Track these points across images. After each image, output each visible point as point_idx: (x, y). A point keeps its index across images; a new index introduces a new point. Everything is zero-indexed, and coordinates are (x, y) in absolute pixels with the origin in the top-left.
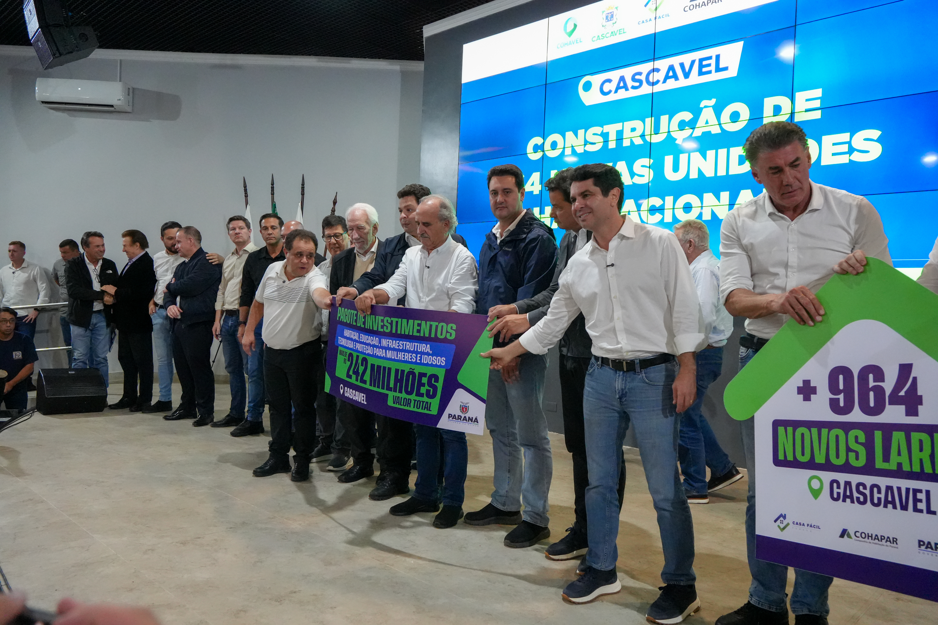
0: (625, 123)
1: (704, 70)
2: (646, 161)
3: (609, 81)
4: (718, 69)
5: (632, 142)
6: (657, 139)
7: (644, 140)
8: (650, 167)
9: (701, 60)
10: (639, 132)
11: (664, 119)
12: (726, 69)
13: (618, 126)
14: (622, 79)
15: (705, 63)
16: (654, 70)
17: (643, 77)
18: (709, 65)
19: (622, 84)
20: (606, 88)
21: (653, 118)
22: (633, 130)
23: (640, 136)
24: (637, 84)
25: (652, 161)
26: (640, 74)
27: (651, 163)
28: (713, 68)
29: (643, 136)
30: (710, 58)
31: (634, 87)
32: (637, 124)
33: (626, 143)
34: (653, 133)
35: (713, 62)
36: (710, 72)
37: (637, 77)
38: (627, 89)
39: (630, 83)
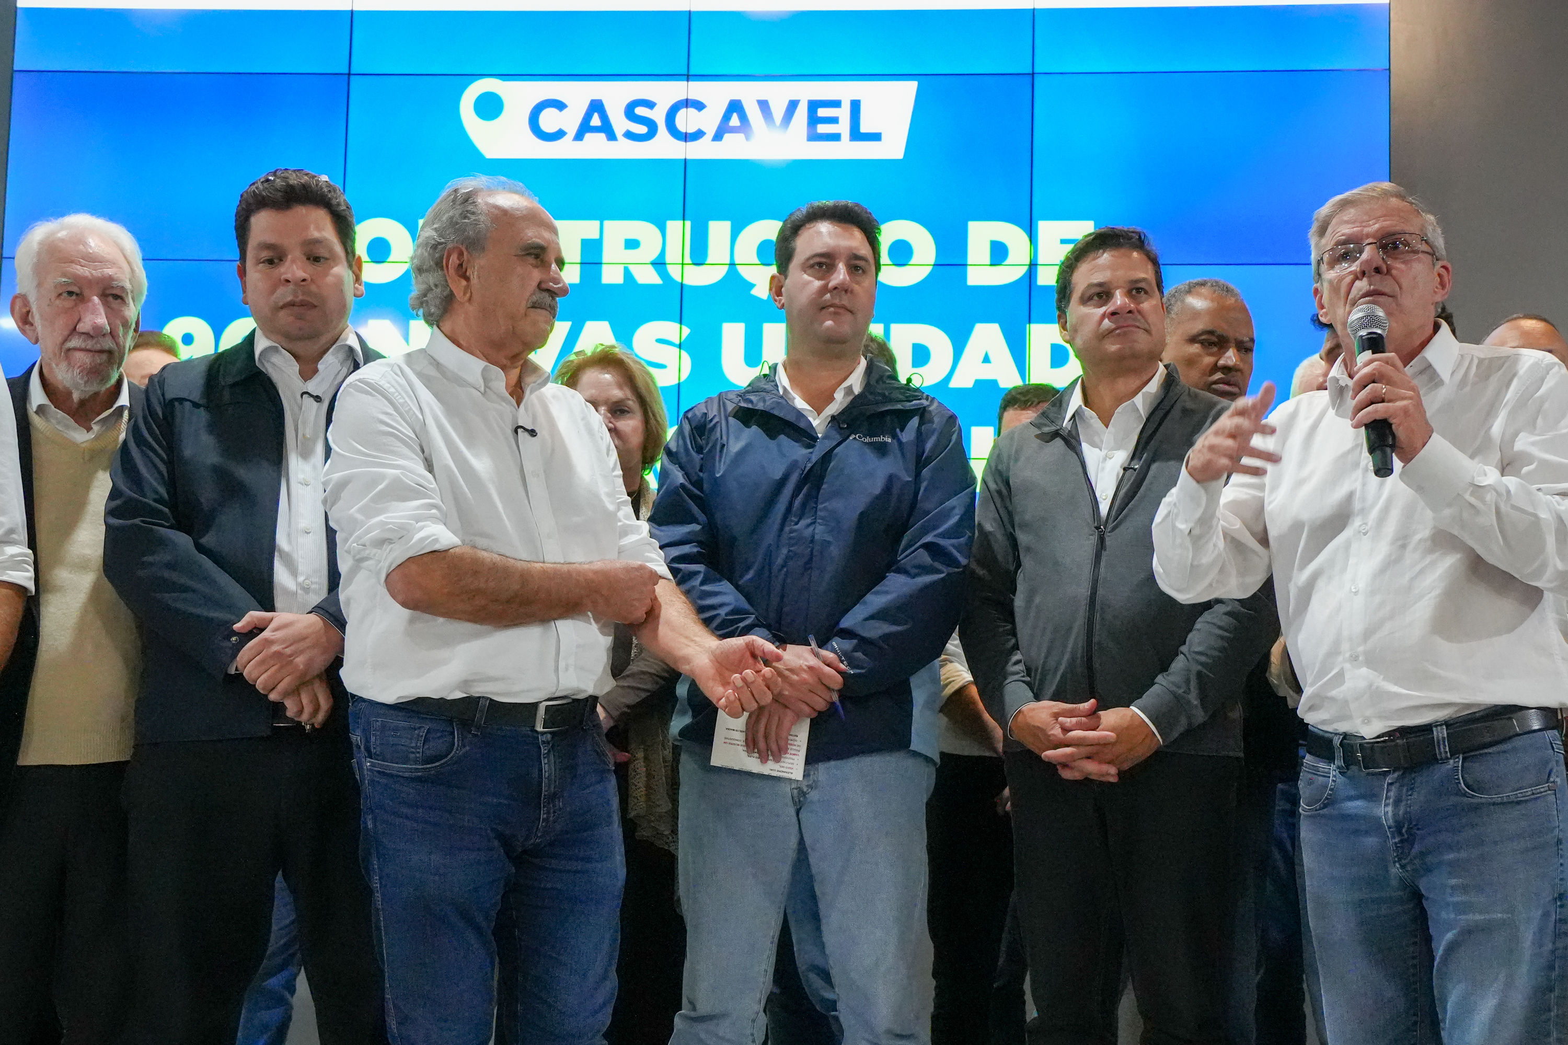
0: (607, 223)
1: (822, 129)
2: (671, 330)
3: (560, 105)
4: (856, 135)
5: (628, 274)
6: (697, 277)
7: (664, 275)
8: (680, 346)
9: (814, 105)
10: (649, 250)
11: (719, 230)
12: (876, 137)
13: (588, 229)
14: (596, 107)
15: (822, 112)
16: (687, 103)
17: (658, 115)
18: (834, 120)
19: (596, 121)
20: (550, 120)
21: (688, 224)
22: (632, 244)
23: (654, 264)
24: (642, 129)
25: (686, 331)
26: (650, 105)
27: (683, 338)
28: (844, 127)
29: (659, 264)
30: (836, 104)
31: (629, 135)
32: (644, 230)
33: (611, 275)
34: (688, 259)
35: (844, 114)
36: (836, 137)
37: (640, 111)
38: (611, 136)
39: (620, 124)
